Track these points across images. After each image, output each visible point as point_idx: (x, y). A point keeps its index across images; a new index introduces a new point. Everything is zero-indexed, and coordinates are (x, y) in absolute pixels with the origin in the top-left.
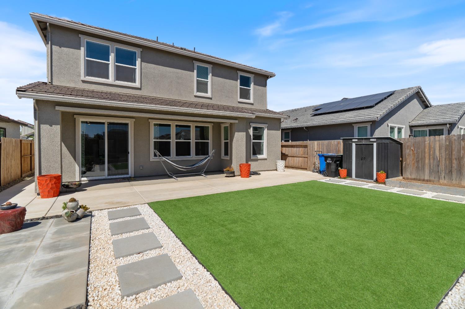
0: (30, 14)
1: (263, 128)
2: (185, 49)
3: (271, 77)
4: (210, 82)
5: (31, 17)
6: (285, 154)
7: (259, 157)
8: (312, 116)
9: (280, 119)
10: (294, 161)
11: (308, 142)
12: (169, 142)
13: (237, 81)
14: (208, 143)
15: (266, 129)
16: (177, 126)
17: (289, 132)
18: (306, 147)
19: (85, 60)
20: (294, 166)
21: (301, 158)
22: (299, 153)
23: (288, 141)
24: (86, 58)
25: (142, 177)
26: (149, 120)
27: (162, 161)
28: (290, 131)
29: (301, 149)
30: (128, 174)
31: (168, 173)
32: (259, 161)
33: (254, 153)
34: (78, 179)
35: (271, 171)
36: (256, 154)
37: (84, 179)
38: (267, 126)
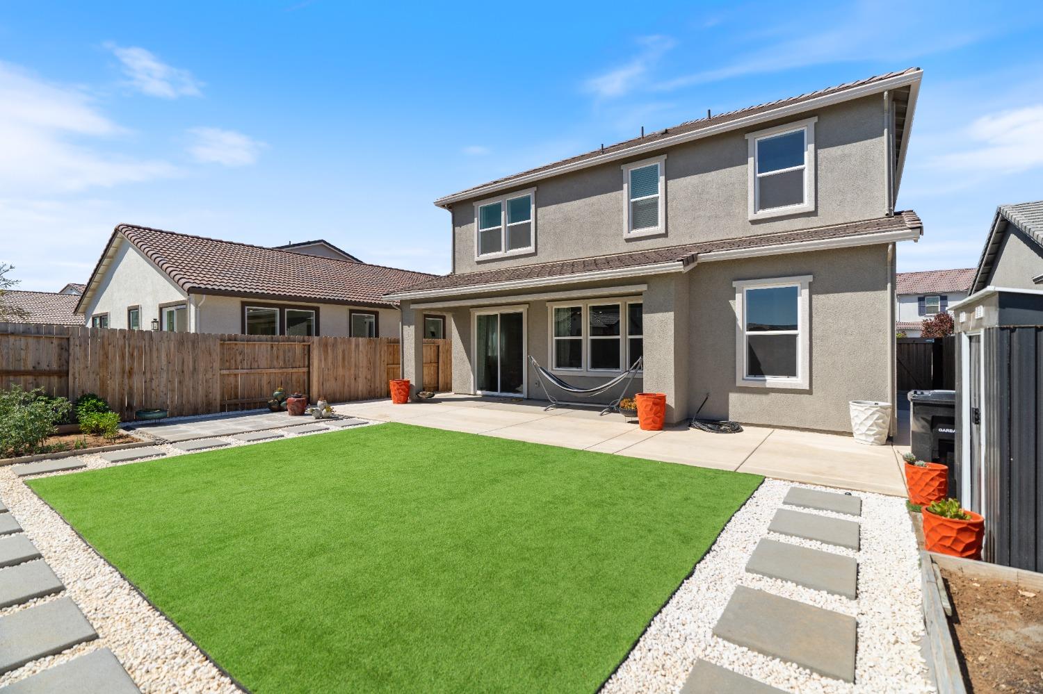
1: (793, 289)
4: (663, 196)
7: (772, 381)
12: (580, 342)
13: (747, 163)
15: (806, 292)
16: (592, 309)
24: (480, 231)
30: (522, 392)
32: (773, 395)
33: (756, 369)
34: (472, 393)
35: (830, 436)
36: (761, 373)
37: (479, 392)
38: (810, 283)
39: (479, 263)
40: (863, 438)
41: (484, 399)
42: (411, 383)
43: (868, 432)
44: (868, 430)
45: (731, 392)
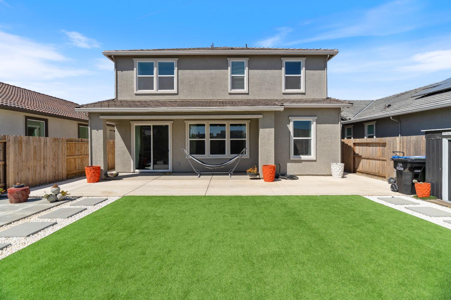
0: (103, 53)
1: (310, 122)
2: (232, 48)
3: (331, 56)
4: (247, 76)
5: (104, 54)
6: (358, 154)
7: (303, 157)
8: (415, 99)
9: (340, 108)
10: (369, 165)
11: (387, 139)
12: (204, 141)
13: (281, 69)
14: (245, 141)
15: (315, 123)
16: (211, 125)
17: (373, 125)
18: (384, 145)
19: (137, 77)
20: (370, 171)
21: (379, 161)
22: (375, 154)
23: (372, 137)
24: (138, 76)
25: (180, 172)
26: (185, 121)
27: (189, 159)
28: (374, 123)
29: (378, 148)
30: (168, 169)
31: (195, 171)
32: (303, 163)
33: (296, 153)
34: (132, 171)
35: (322, 177)
36: (299, 154)
37: (137, 171)
38: (316, 120)
39: (136, 95)
40: (338, 176)
41: (141, 174)
42: (101, 168)
43: (340, 174)
44: (340, 173)
45: (288, 163)
